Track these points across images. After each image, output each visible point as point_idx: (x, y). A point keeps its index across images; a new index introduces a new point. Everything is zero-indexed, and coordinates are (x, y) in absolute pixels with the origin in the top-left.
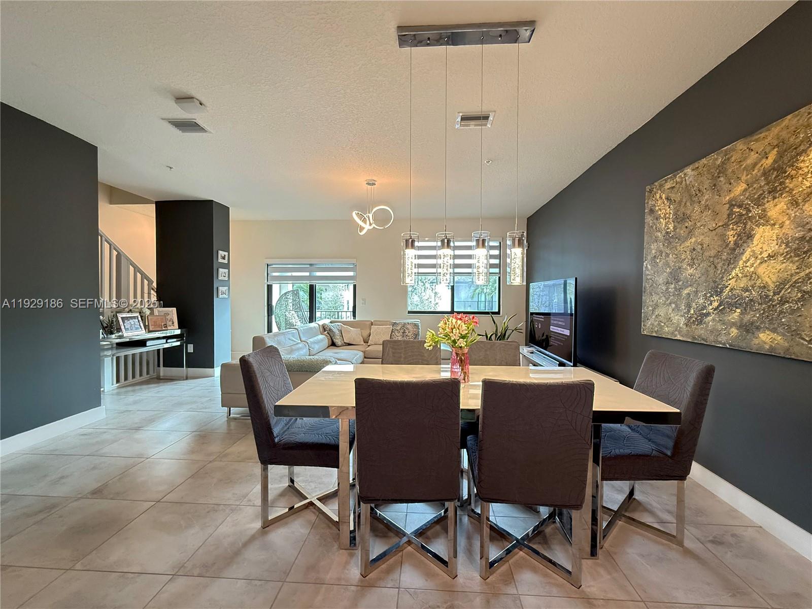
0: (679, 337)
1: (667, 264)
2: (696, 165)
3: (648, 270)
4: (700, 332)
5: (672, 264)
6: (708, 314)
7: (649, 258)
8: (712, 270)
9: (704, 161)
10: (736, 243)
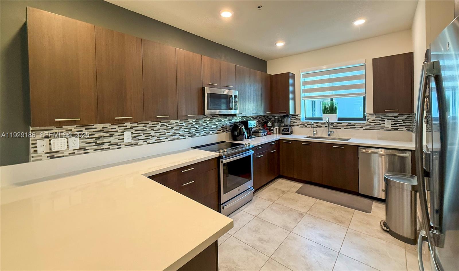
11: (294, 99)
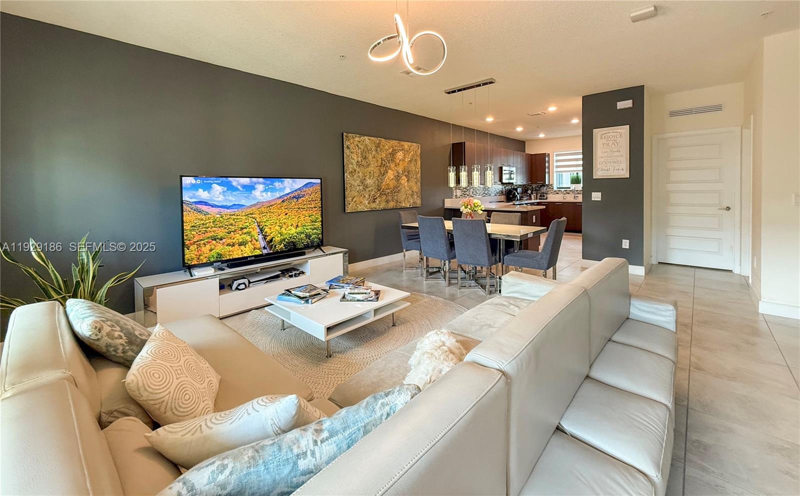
0: (366, 210)
1: (359, 177)
2: (370, 138)
3: (348, 178)
4: (374, 206)
5: (361, 177)
6: (376, 199)
7: (348, 172)
8: (377, 181)
9: (372, 138)
10: (384, 174)
11: (549, 173)
